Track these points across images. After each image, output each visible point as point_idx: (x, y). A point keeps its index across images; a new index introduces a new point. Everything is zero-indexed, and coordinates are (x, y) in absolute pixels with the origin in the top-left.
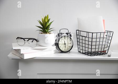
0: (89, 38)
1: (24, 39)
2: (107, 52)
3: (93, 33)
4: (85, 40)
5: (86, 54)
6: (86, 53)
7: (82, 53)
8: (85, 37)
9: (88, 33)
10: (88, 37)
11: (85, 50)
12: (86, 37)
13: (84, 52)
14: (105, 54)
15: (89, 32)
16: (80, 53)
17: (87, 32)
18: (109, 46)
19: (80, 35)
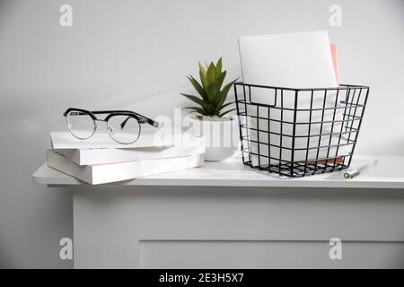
0: (282, 109)
1: (92, 114)
2: (346, 163)
3: (297, 90)
4: (269, 120)
5: (271, 172)
6: (272, 169)
7: (256, 167)
8: (269, 106)
9: (279, 91)
10: (279, 105)
11: (269, 157)
12: (273, 107)
13: (264, 162)
14: (340, 169)
15: (282, 89)
16: (251, 166)
17: (276, 89)
18: (355, 141)
19: (248, 101)
